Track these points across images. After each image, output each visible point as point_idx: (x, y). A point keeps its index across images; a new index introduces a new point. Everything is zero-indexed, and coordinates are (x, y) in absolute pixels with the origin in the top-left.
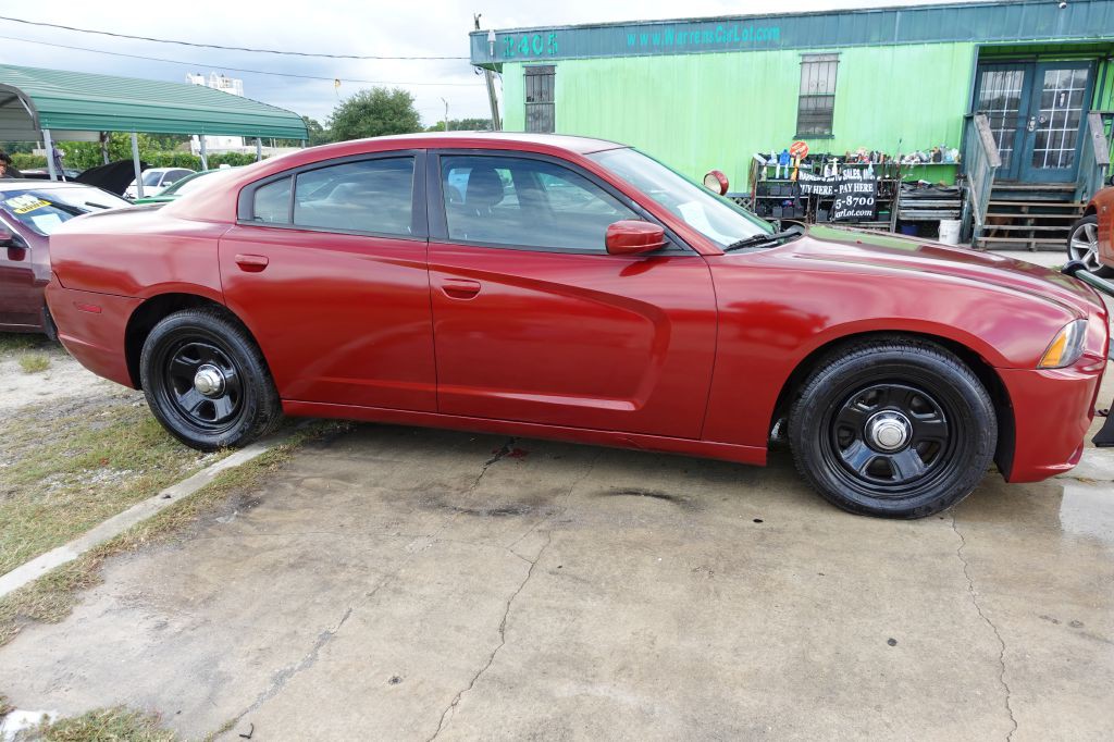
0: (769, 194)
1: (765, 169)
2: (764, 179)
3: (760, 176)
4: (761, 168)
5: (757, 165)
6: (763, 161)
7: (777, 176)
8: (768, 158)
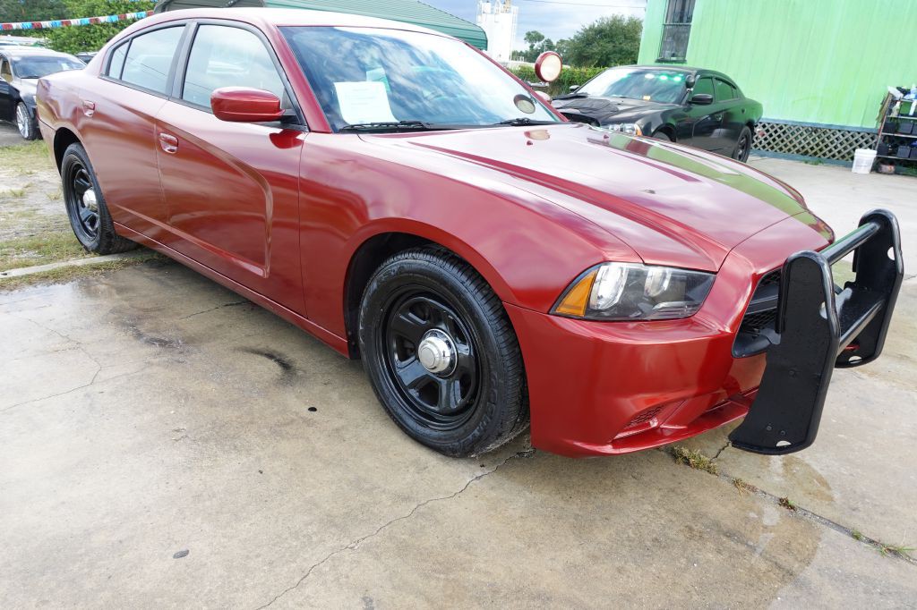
0: (896, 132)
1: (898, 103)
2: (894, 115)
3: (891, 111)
4: (894, 102)
5: (890, 99)
6: (899, 95)
7: (911, 113)
8: (906, 92)
